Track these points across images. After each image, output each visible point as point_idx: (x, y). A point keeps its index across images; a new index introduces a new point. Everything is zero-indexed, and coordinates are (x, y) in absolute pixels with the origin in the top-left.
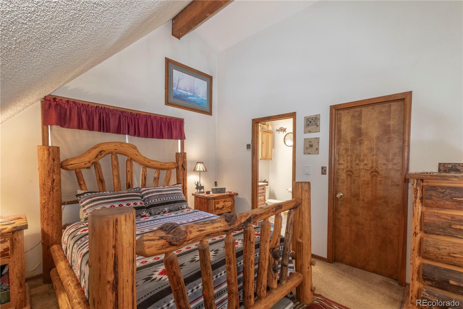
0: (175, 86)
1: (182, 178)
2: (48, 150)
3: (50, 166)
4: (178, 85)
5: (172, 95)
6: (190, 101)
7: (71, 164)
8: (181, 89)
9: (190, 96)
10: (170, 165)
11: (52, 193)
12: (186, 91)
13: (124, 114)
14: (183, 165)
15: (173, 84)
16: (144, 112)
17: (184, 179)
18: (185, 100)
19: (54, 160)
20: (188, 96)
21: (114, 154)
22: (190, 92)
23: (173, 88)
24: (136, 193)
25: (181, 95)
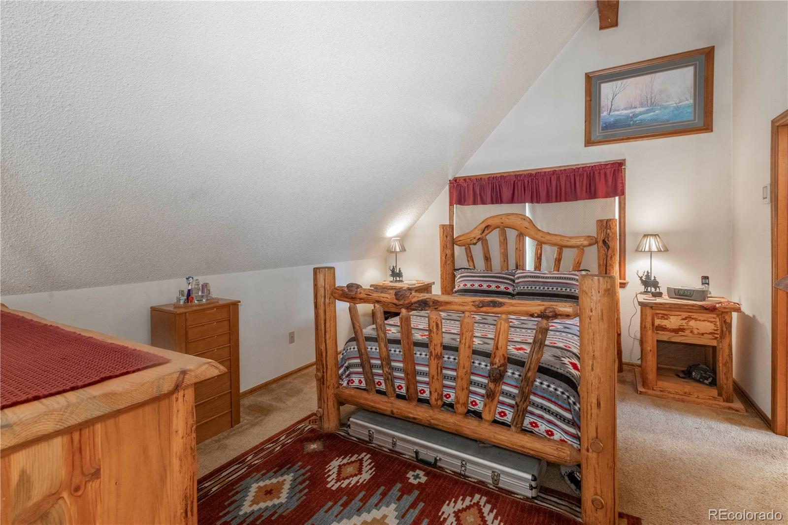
0: (605, 111)
1: (603, 262)
2: (443, 228)
3: (444, 242)
4: (612, 105)
5: (599, 126)
6: (641, 122)
7: (460, 241)
8: (618, 110)
9: (641, 113)
10: (579, 240)
11: (445, 266)
12: (631, 108)
13: (519, 178)
14: (606, 240)
15: (601, 108)
16: (548, 168)
17: (608, 265)
18: (629, 125)
19: (447, 237)
20: (635, 115)
21: (503, 228)
22: (642, 105)
23: (602, 115)
24: (506, 275)
25: (620, 119)
